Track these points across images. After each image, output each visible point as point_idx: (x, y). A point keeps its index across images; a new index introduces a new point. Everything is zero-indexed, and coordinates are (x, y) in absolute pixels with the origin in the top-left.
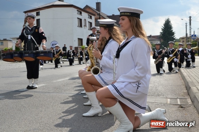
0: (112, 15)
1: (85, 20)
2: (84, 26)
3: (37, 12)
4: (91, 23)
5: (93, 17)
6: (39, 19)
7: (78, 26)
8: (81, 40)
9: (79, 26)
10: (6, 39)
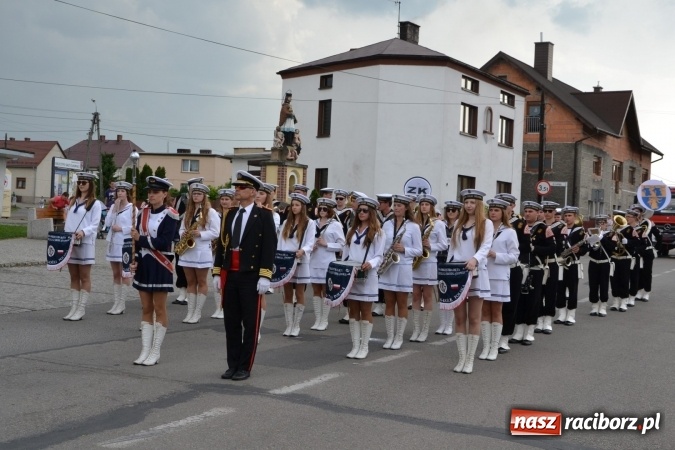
0: (592, 90)
1: (490, 110)
2: (485, 132)
3: (322, 78)
4: (510, 123)
5: (520, 101)
6: (330, 101)
7: (462, 134)
8: (467, 182)
9: (467, 131)
10: (209, 151)
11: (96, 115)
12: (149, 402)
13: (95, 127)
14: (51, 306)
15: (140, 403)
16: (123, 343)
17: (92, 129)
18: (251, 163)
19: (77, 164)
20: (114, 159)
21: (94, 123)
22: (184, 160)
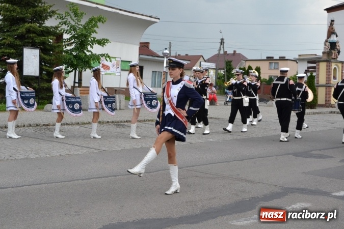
10: (284, 57)
11: (222, 40)
12: (258, 198)
13: (222, 46)
14: (200, 141)
15: (252, 198)
16: (241, 162)
17: (220, 48)
18: (309, 62)
19: (213, 65)
20: (232, 63)
21: (221, 44)
22: (270, 63)
